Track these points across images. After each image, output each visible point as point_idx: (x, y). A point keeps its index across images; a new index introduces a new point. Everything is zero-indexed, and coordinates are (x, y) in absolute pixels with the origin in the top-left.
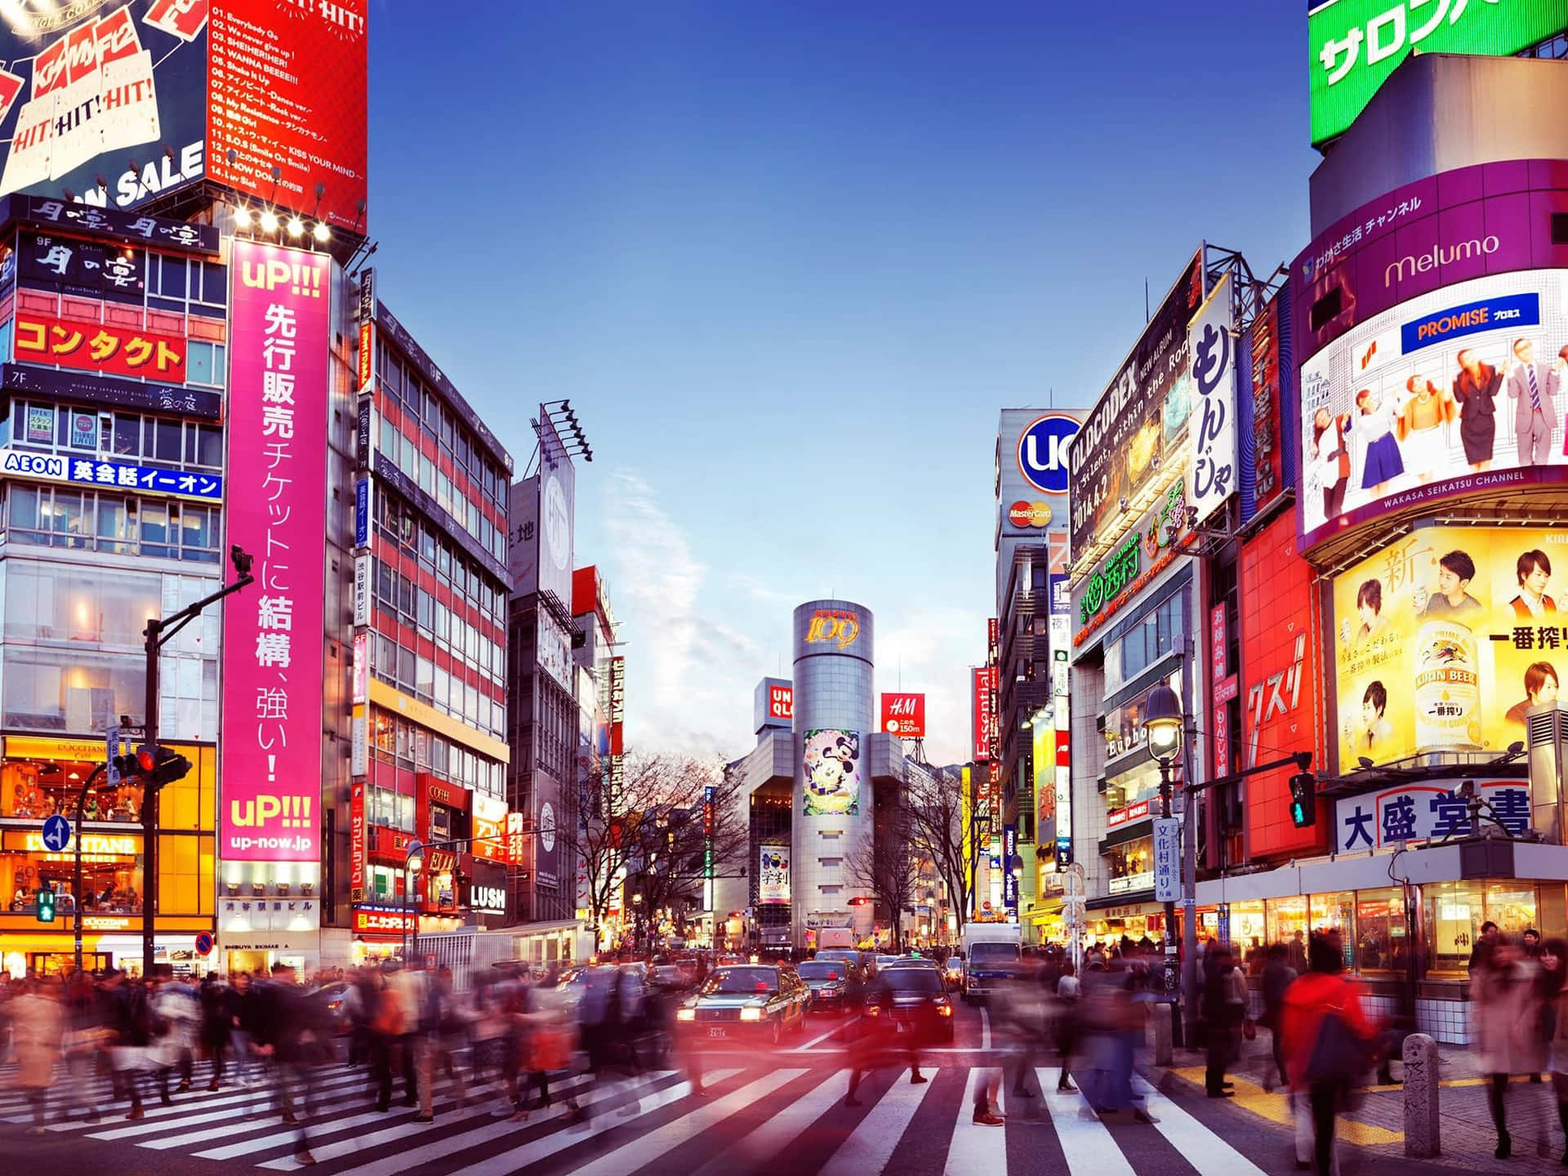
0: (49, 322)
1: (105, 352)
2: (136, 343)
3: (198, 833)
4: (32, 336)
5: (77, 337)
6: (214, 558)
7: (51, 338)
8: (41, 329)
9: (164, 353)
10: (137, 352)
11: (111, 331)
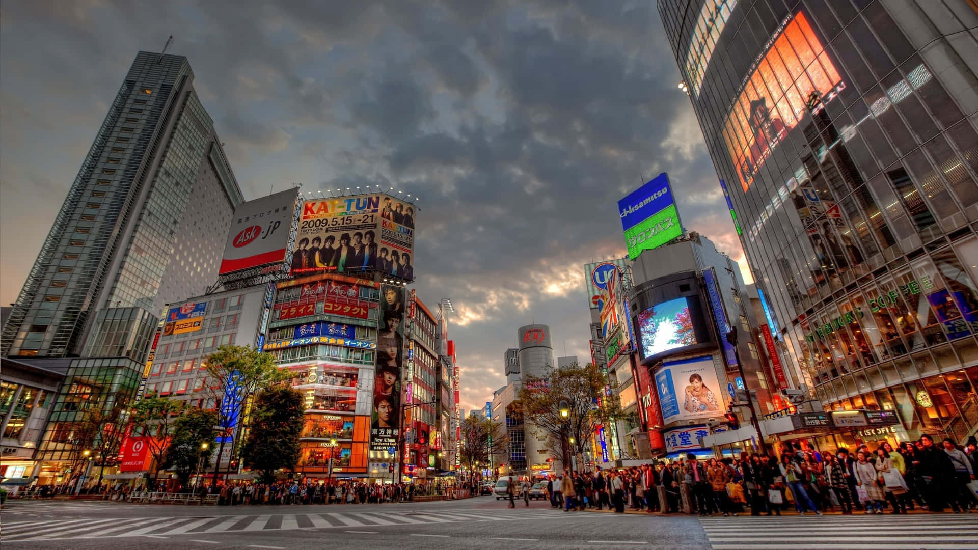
0: (334, 302)
1: (348, 310)
2: (356, 308)
3: (364, 442)
4: (329, 306)
5: (340, 307)
6: (372, 364)
7: (334, 307)
8: (331, 305)
9: (362, 311)
10: (356, 311)
11: (349, 306)
